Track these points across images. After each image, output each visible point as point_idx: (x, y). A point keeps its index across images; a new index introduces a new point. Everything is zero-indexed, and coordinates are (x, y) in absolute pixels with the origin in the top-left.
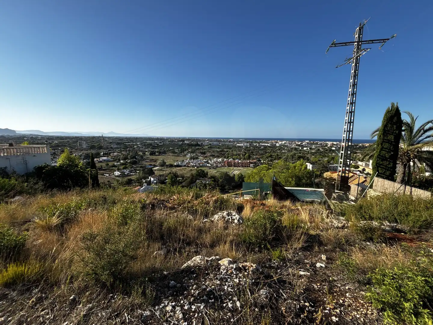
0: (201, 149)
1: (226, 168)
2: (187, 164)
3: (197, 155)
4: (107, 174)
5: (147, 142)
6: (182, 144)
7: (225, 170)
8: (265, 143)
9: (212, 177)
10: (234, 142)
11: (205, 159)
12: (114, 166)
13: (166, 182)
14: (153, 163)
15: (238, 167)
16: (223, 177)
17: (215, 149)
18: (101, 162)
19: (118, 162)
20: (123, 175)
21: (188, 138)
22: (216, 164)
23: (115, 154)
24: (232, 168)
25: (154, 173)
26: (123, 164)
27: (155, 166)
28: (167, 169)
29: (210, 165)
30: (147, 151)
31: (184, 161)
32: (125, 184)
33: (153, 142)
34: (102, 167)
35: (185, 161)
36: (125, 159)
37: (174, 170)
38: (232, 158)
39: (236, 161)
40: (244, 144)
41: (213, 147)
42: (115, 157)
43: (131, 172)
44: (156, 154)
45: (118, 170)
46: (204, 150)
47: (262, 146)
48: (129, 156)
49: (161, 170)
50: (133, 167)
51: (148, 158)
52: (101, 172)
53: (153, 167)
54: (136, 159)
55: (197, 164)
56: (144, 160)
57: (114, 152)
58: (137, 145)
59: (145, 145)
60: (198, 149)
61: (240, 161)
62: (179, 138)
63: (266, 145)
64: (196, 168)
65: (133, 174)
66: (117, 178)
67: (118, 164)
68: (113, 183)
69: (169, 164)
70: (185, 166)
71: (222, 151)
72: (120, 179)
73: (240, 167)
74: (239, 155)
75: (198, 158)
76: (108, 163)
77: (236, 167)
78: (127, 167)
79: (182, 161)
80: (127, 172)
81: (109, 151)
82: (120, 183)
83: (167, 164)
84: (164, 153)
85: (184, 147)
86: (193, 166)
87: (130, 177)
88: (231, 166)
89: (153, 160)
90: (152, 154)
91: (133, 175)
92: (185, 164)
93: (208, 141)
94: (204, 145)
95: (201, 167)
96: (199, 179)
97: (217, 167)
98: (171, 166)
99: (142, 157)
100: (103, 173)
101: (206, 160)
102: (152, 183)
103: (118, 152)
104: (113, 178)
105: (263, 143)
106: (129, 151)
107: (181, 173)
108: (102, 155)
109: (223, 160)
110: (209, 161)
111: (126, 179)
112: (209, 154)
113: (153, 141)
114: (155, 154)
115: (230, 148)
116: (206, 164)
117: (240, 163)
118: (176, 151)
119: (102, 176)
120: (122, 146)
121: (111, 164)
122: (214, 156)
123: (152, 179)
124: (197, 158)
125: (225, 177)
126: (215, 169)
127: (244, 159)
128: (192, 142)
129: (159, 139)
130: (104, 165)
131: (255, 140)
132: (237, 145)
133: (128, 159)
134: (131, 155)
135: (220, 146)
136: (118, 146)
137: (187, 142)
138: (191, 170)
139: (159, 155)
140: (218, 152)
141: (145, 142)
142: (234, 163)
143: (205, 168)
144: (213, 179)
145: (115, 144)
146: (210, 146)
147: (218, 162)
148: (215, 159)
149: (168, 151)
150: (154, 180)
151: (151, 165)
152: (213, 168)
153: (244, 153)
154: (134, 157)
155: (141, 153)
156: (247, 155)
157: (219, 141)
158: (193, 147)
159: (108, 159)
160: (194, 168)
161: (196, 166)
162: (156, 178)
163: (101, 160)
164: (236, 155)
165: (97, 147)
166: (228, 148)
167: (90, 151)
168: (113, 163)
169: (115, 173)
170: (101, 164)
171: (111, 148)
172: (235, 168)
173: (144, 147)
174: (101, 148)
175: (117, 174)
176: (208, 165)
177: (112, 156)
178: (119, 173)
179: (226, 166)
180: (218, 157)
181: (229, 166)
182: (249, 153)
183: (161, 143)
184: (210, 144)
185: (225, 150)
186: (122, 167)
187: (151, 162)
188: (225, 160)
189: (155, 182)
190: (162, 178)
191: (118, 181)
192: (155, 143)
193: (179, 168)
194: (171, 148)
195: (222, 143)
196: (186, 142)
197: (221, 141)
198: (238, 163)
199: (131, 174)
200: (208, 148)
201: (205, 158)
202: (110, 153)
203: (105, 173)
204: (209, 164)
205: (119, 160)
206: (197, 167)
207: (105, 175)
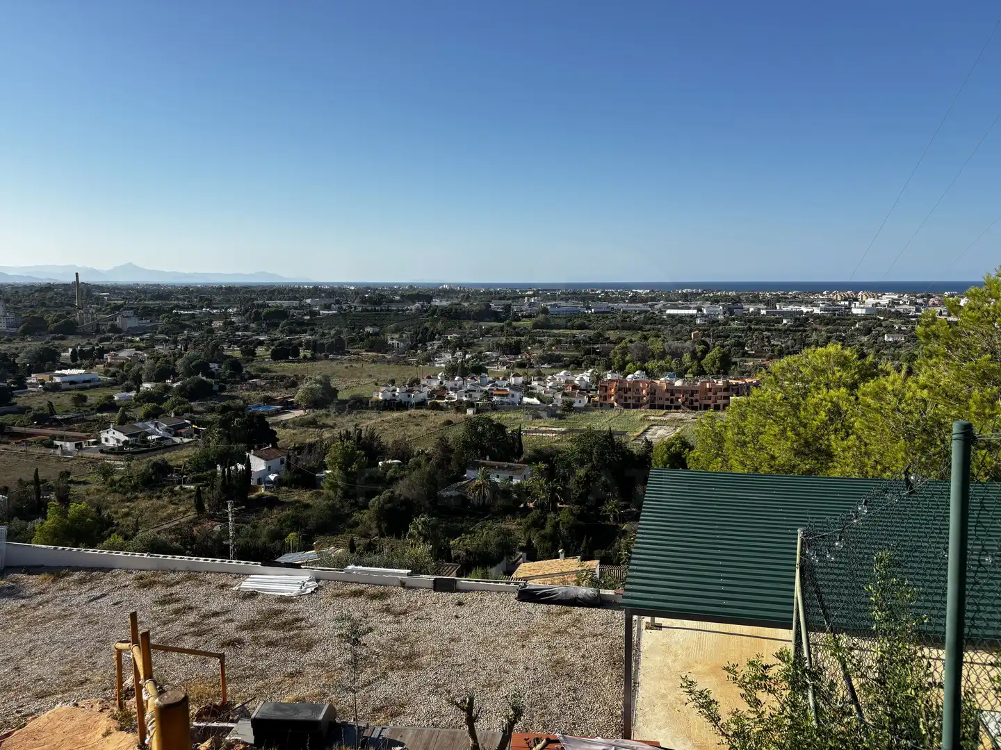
0: (502, 329)
1: (611, 414)
2: (431, 395)
3: (479, 356)
4: (69, 439)
5: (271, 303)
6: (420, 311)
7: (604, 421)
8: (800, 303)
9: (540, 456)
10: (653, 299)
11: (516, 375)
12: (109, 406)
13: (321, 479)
14: (278, 395)
15: (669, 407)
16: (591, 454)
17: (568, 332)
18: (56, 388)
19: (129, 390)
20: (138, 446)
21: (449, 284)
22: (564, 394)
23: (124, 354)
24: (639, 414)
25: (272, 438)
26: (148, 397)
27: (288, 406)
28: (339, 419)
29: (535, 401)
30: (261, 343)
31: (417, 381)
32: (135, 488)
33: (295, 303)
34: (52, 412)
35: (423, 382)
36: (161, 375)
37: (370, 422)
38: (642, 369)
39: (662, 381)
40: (700, 309)
41: (558, 321)
42: (121, 366)
43: (176, 430)
44: (302, 354)
45: (123, 422)
46: (518, 334)
47: (785, 315)
48: (179, 362)
49: (313, 423)
50: (190, 410)
51: (263, 370)
52: (49, 431)
53: (278, 413)
54: (211, 375)
55: (477, 396)
56: (244, 380)
57: (121, 348)
58: (226, 316)
59: (257, 318)
60: (488, 331)
61: (678, 383)
62: (411, 287)
63: (804, 309)
64: (470, 412)
65: (186, 440)
66: (111, 460)
67: (129, 399)
68: (85, 483)
69: (353, 398)
70: (421, 404)
71: (599, 338)
72: (120, 464)
73: (677, 408)
74: (677, 355)
75: (486, 371)
76: (85, 393)
77: (661, 407)
78: (163, 411)
79: (411, 385)
80: (156, 431)
81: (101, 340)
82: (113, 483)
83: (343, 396)
84: (338, 348)
85: (427, 325)
86: (459, 407)
87: (167, 456)
88: (635, 406)
89: (282, 378)
90: (283, 352)
91: (182, 445)
92: (421, 394)
93: (534, 295)
94: (515, 314)
95: (495, 408)
96: (476, 466)
97: (569, 407)
98: (360, 404)
99: (236, 366)
100: (54, 437)
101: (520, 380)
102: (259, 481)
103: (138, 348)
104: (92, 461)
105: (791, 303)
106: (188, 340)
107: (399, 434)
108: (69, 362)
109: (599, 378)
110: (535, 384)
111: (142, 465)
112: (538, 353)
113: (295, 298)
114: (296, 354)
115: (633, 328)
116: (518, 394)
117: (679, 390)
118: (393, 340)
119: (43, 450)
120: (162, 322)
121: (94, 397)
122: (556, 362)
123: (258, 465)
124: (479, 370)
125: (602, 454)
126: (561, 417)
127: (701, 372)
128: (466, 304)
129: (322, 291)
130: (64, 401)
131: (753, 292)
132: (669, 312)
133: (176, 375)
134: (190, 360)
135: (587, 317)
136: (146, 323)
137: (445, 303)
138: (449, 423)
139: (313, 359)
140: (577, 343)
141: (259, 306)
142: (653, 392)
143: (512, 415)
144: (542, 466)
145: (131, 313)
146: (542, 316)
147: (575, 387)
148: (562, 373)
149: (352, 341)
150: (269, 470)
151: (269, 401)
152: (552, 414)
153: (701, 347)
154: (203, 368)
155: (236, 353)
156: (714, 353)
157: (584, 299)
158: (467, 325)
159: (87, 377)
160: (461, 416)
161: (471, 405)
162: (278, 460)
163: (58, 380)
164: (662, 356)
165: (52, 327)
166: (624, 328)
167: (22, 344)
168: (108, 392)
169: (104, 435)
170: (53, 397)
171: (114, 329)
172: (655, 415)
173: (253, 325)
174: (69, 329)
175: (112, 443)
176: (526, 400)
177: (110, 365)
178: (123, 438)
179: (612, 406)
180: (577, 365)
181: (627, 406)
182: (723, 346)
183: (328, 307)
184: (545, 311)
185: (612, 334)
186: (140, 412)
187: (272, 389)
188: (609, 376)
189: (272, 477)
190: (306, 461)
191: (107, 472)
192: (302, 307)
193: (396, 415)
194: (369, 330)
195: (599, 304)
196: (436, 302)
197: (594, 298)
198: (672, 391)
199: (178, 440)
200: (536, 326)
201: (518, 370)
202: (102, 352)
203: (62, 438)
204: (531, 395)
205: (138, 381)
206: (478, 411)
207: (57, 447)
